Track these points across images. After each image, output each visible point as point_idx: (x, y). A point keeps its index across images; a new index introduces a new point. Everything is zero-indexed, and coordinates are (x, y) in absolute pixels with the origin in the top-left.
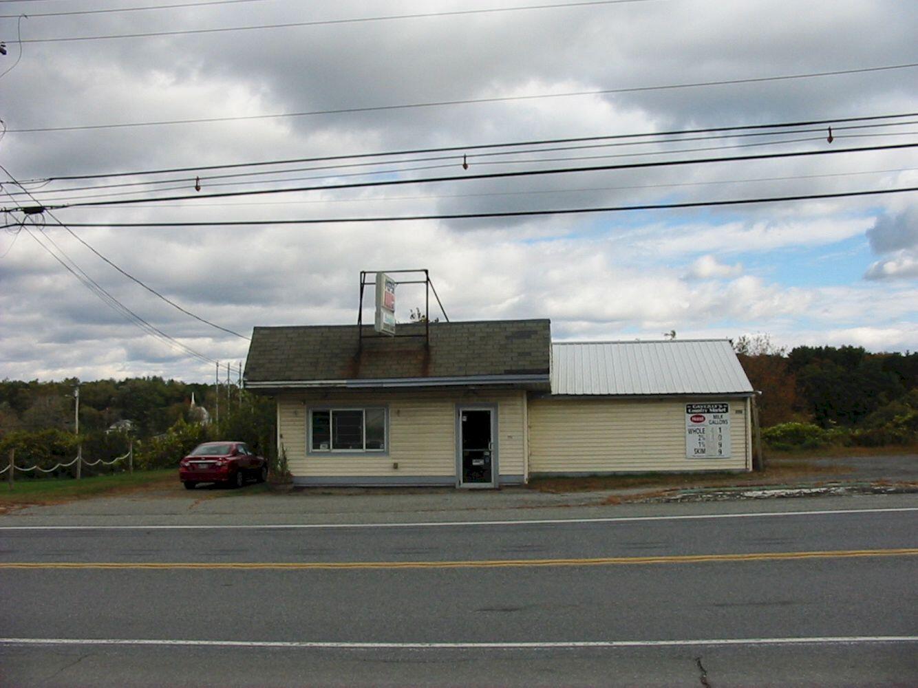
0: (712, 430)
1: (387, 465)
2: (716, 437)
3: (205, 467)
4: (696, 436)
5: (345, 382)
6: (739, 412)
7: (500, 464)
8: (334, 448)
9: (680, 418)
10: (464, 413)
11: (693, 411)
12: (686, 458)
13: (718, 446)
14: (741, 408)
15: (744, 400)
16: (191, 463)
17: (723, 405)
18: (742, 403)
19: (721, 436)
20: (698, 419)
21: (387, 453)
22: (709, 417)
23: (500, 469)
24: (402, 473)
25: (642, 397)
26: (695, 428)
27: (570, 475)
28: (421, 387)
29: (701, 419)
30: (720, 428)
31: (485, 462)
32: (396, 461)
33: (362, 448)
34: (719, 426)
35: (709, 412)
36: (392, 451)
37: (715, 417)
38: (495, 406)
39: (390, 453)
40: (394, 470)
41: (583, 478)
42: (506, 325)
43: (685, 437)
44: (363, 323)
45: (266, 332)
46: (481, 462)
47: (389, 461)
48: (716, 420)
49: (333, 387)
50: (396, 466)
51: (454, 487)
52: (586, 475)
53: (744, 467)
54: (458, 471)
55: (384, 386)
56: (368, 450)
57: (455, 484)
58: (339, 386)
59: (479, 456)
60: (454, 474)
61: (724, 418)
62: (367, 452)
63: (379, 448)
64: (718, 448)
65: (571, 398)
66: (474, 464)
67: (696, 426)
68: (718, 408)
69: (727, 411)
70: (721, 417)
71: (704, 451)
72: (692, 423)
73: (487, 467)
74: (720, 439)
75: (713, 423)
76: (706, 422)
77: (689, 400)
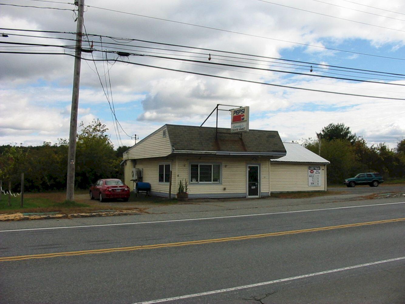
0: (316, 176)
1: (221, 189)
2: (317, 178)
3: (119, 191)
4: (311, 178)
5: (216, 152)
6: (323, 169)
7: (261, 188)
8: (200, 181)
9: (305, 171)
10: (249, 167)
11: (311, 169)
12: (308, 186)
13: (317, 181)
14: (324, 168)
15: (325, 165)
16: (112, 189)
17: (319, 167)
18: (323, 166)
19: (318, 178)
20: (312, 172)
21: (221, 184)
22: (315, 171)
23: (261, 190)
24: (227, 192)
25: (296, 163)
26: (311, 175)
27: (274, 193)
28: (242, 155)
30: (318, 175)
31: (256, 187)
32: (225, 187)
33: (211, 181)
34: (318, 174)
35: (315, 169)
36: (223, 182)
37: (317, 171)
38: (260, 165)
39: (223, 183)
40: (223, 191)
41: (278, 193)
42: (265, 132)
43: (308, 178)
44: (218, 127)
45: (172, 127)
46: (255, 187)
47: (221, 187)
48: (317, 172)
49: (210, 154)
50: (225, 189)
51: (245, 197)
52: (279, 192)
53: (324, 190)
54: (246, 191)
55: (231, 154)
56: (214, 182)
57: (246, 196)
58: (212, 153)
59: (254, 185)
61: (319, 172)
62: (213, 183)
63: (217, 181)
64: (317, 182)
65: (278, 162)
66: (252, 188)
68: (317, 168)
69: (320, 169)
70: (318, 171)
71: (313, 184)
72: (310, 173)
73: (256, 189)
74: (318, 179)
75: (316, 173)
76: (314, 173)
77: (309, 165)
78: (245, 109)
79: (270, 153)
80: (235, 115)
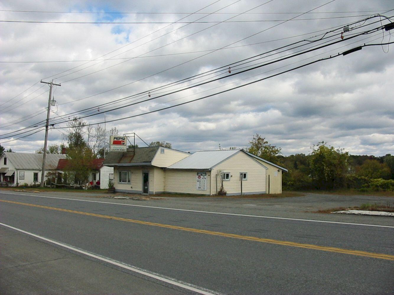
0: (203, 181)
4: (198, 182)
5: (117, 164)
6: (209, 176)
8: (122, 182)
9: (195, 177)
10: (144, 173)
11: (198, 175)
12: (196, 190)
13: (203, 186)
14: (209, 174)
18: (209, 172)
20: (199, 177)
22: (202, 177)
24: (133, 189)
26: (198, 180)
29: (200, 177)
32: (132, 186)
33: (126, 182)
35: (202, 175)
37: (203, 177)
38: (149, 172)
39: (131, 184)
40: (131, 189)
43: (196, 183)
46: (147, 187)
53: (209, 194)
54: (142, 190)
55: (124, 165)
60: (141, 190)
63: (129, 182)
67: (199, 180)
68: (204, 174)
69: (206, 175)
70: (205, 177)
71: (200, 188)
72: (198, 179)
73: (147, 189)
74: (204, 184)
75: (203, 179)
76: (201, 179)
77: (197, 171)
78: (125, 138)
79: (142, 163)
80: (115, 140)
